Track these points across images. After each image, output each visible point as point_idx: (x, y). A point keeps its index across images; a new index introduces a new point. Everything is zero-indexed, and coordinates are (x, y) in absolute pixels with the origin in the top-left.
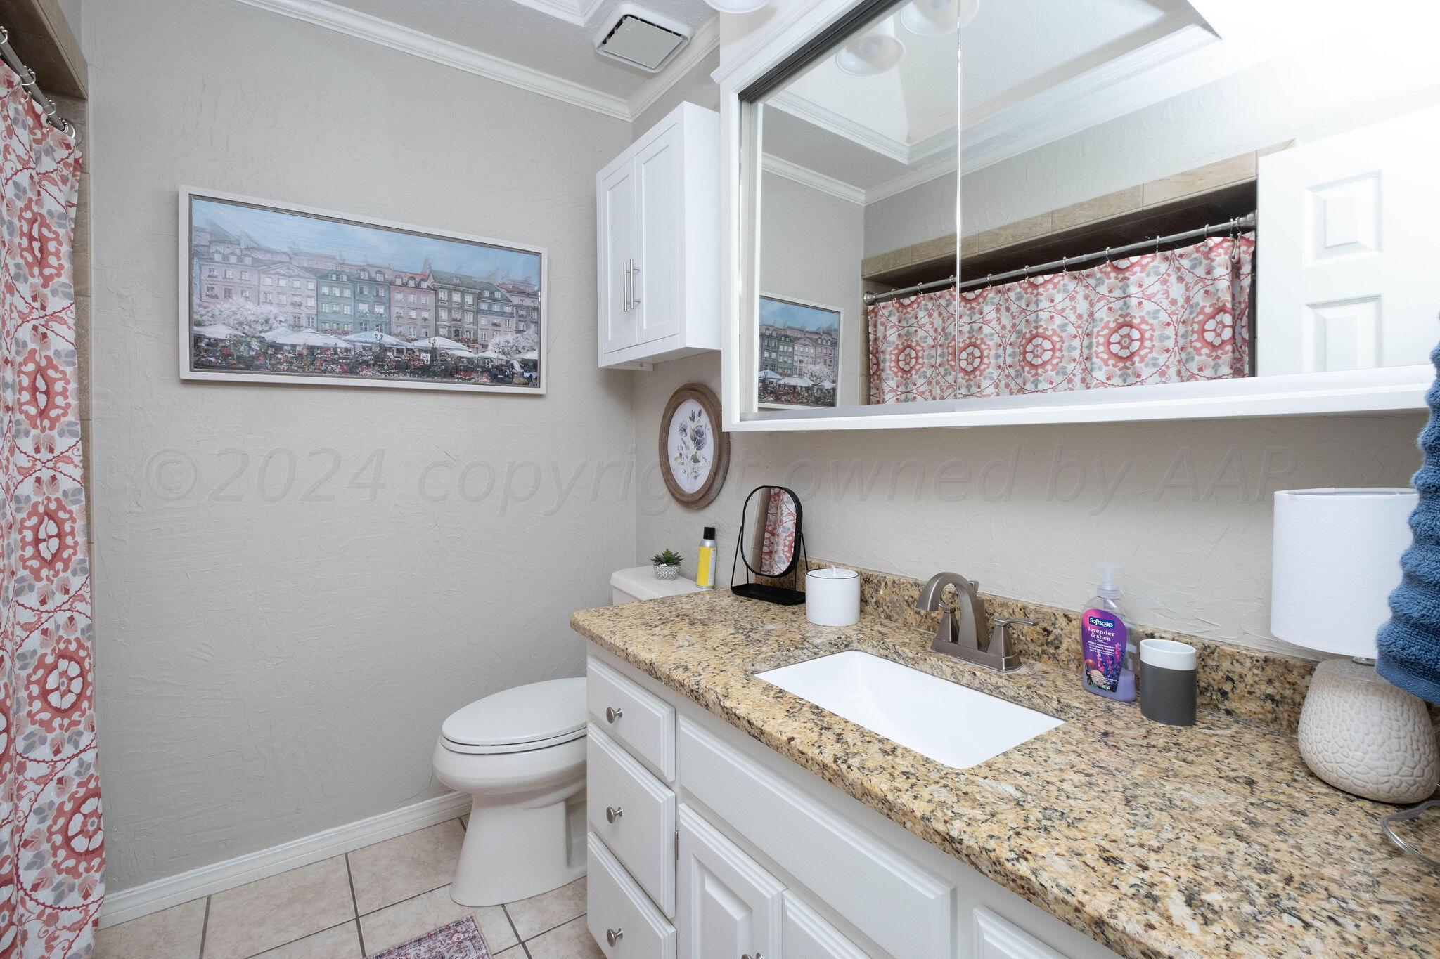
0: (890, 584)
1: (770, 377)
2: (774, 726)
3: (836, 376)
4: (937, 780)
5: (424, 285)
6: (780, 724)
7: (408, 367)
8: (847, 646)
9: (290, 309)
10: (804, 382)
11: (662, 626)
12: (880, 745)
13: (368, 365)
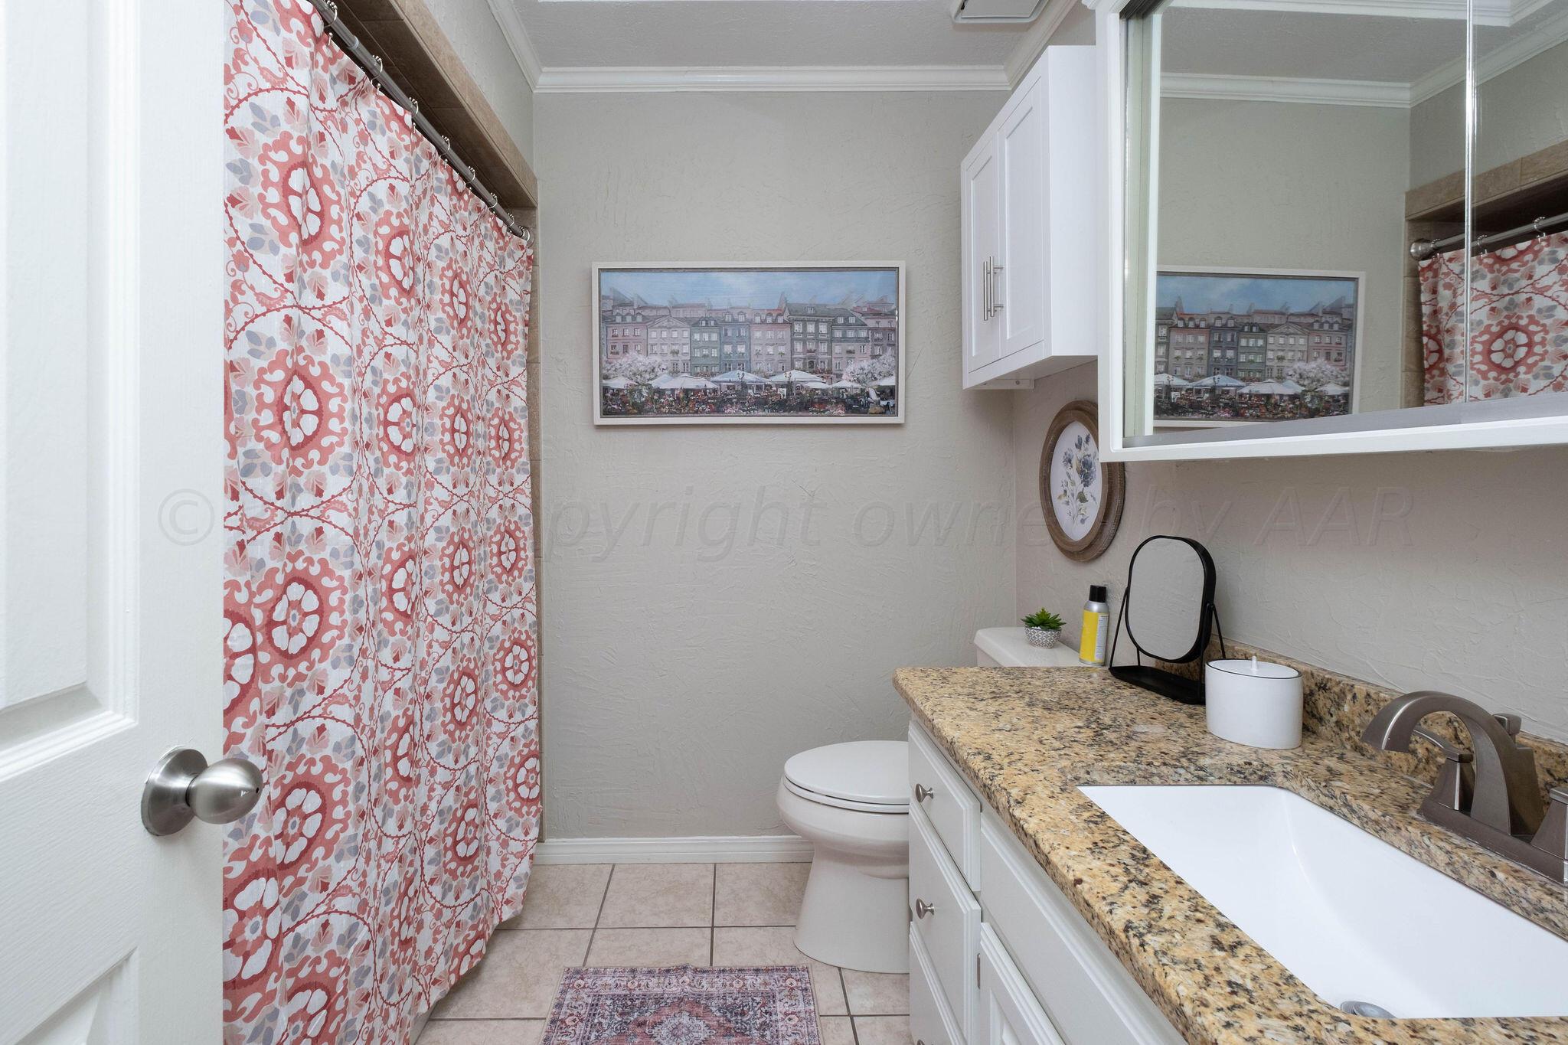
0: (1360, 697)
1: (1224, 384)
2: (1062, 858)
3: (1352, 375)
4: (1287, 1014)
5: (780, 320)
6: (1072, 858)
7: (766, 403)
8: (1264, 778)
9: (670, 357)
10: (1290, 388)
11: (990, 701)
12: (1217, 932)
13: (732, 404)
